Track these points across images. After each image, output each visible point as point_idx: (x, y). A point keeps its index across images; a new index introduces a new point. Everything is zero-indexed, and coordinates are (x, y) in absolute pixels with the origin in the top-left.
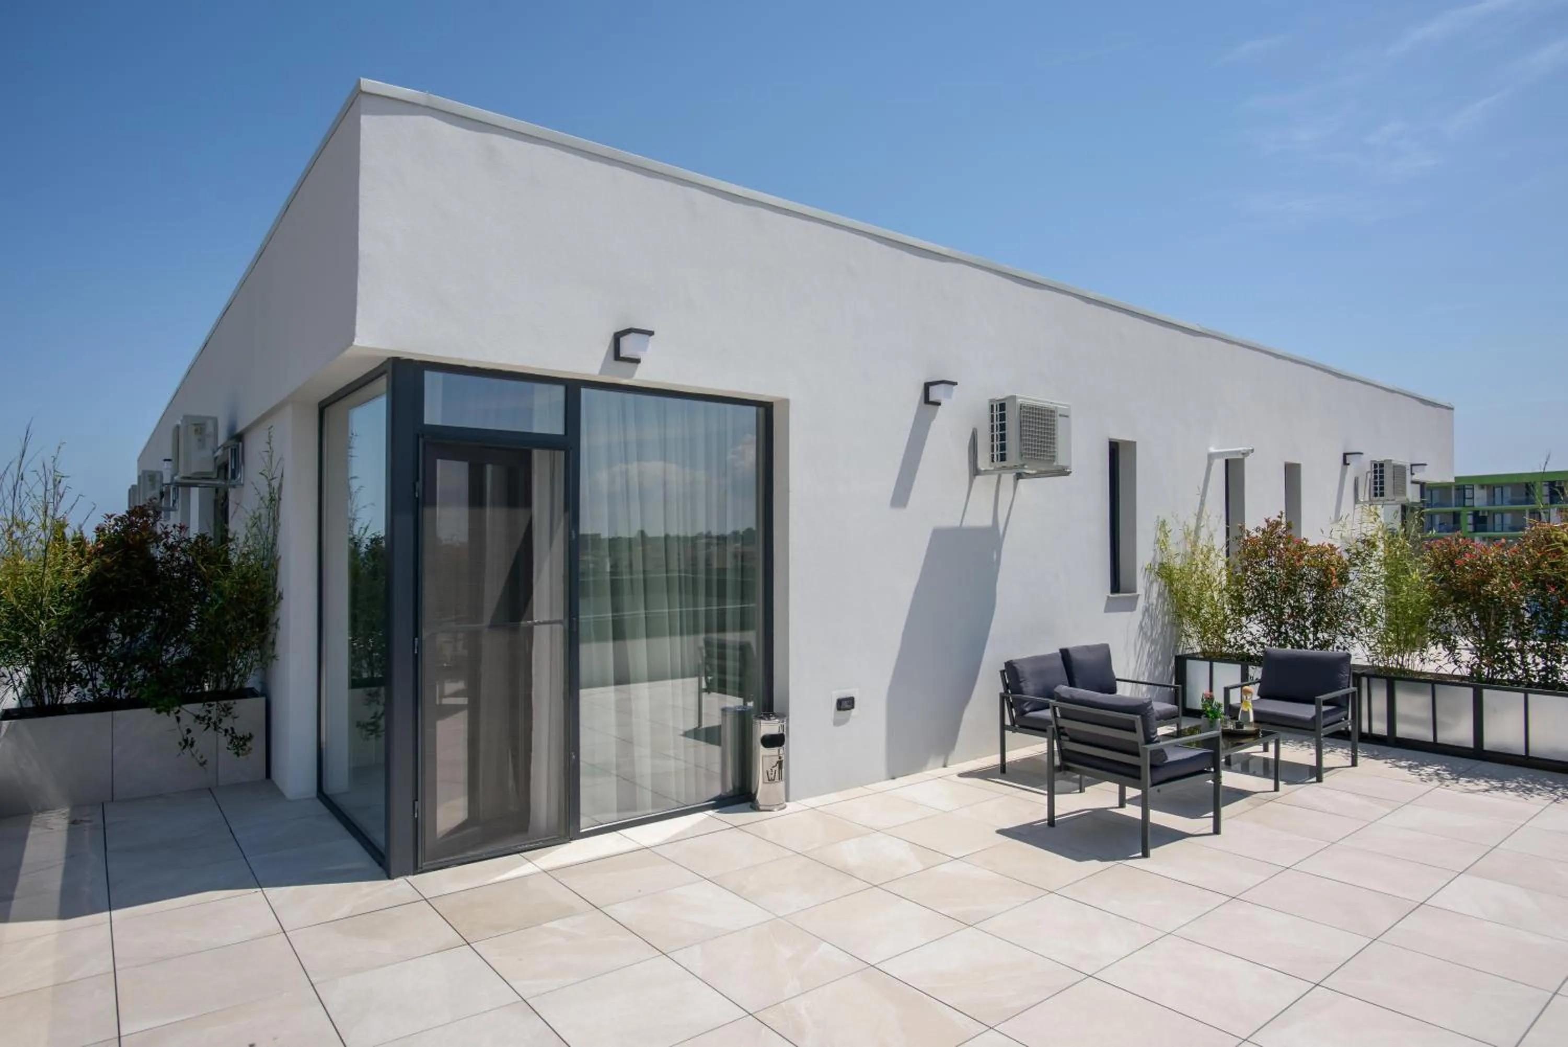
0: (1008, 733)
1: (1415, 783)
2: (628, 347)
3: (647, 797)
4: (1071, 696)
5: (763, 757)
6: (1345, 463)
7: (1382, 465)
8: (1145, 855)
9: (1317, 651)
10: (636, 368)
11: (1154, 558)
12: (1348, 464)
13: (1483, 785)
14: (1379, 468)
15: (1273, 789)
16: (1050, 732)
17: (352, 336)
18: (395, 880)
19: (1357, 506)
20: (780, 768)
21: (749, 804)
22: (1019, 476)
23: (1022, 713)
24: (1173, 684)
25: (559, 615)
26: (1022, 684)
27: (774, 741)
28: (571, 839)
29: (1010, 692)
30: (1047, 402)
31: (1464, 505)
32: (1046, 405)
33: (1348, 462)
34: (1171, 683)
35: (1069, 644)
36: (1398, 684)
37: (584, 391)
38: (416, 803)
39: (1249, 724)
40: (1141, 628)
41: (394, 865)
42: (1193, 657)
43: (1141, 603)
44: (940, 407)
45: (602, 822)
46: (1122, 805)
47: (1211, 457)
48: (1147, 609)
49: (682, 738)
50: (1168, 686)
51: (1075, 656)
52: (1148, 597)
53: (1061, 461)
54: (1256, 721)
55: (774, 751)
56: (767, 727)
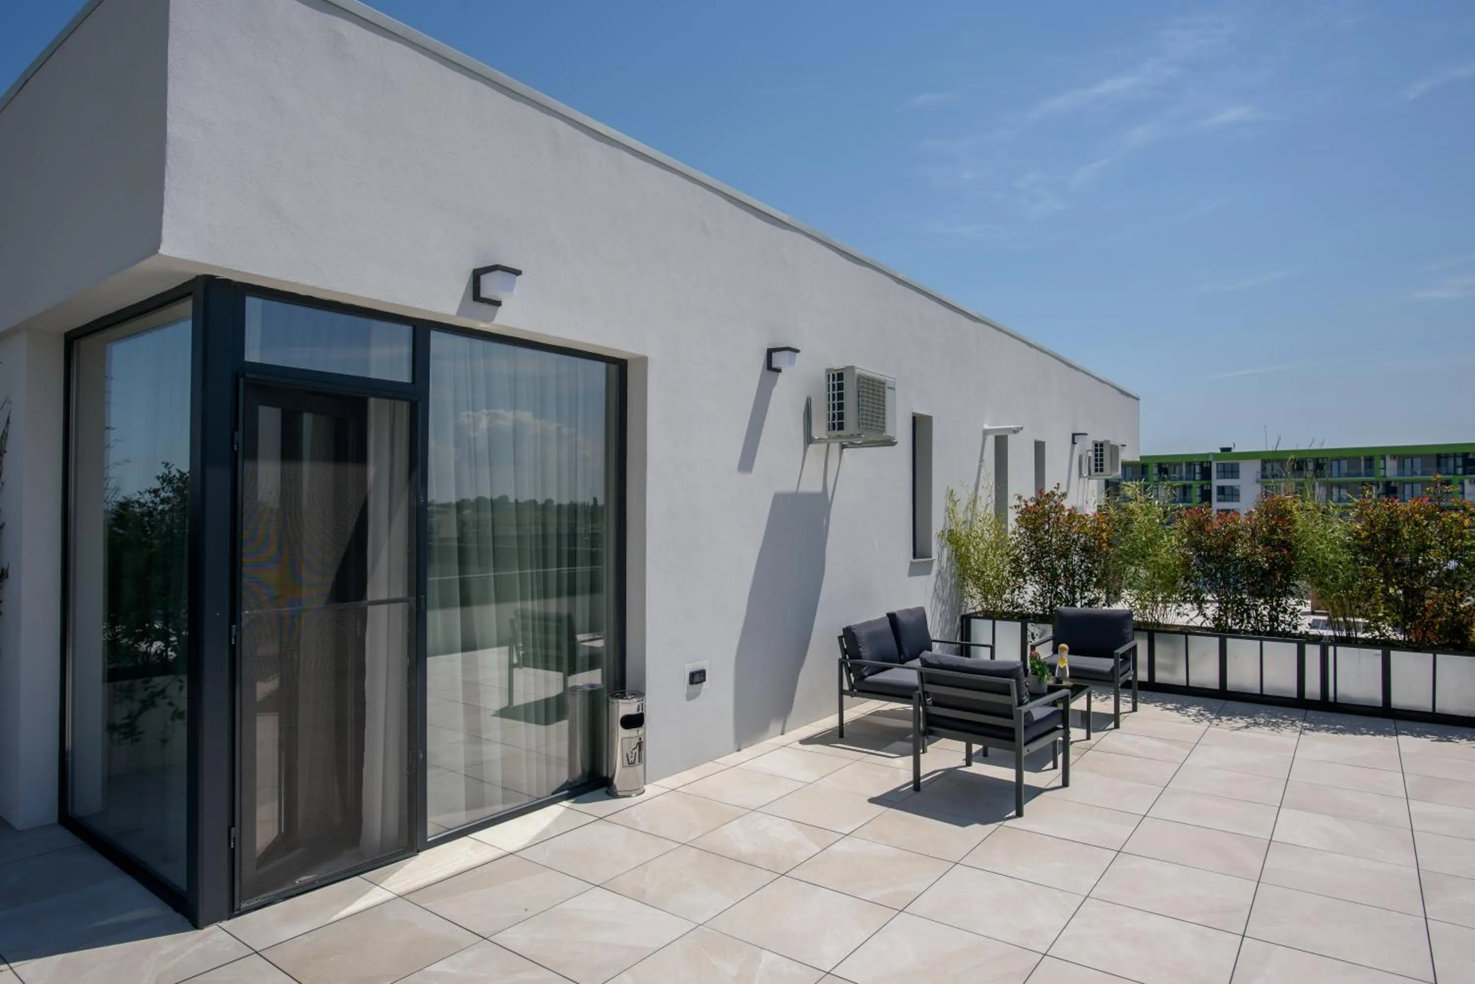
0: (846, 698)
1: (1187, 723)
2: (490, 286)
3: (499, 793)
4: (939, 661)
5: (622, 739)
6: (1074, 443)
7: (1101, 445)
8: (1019, 814)
9: (1086, 608)
10: (497, 310)
11: (945, 525)
12: (1076, 443)
13: (1241, 723)
14: (1099, 447)
15: (1085, 738)
16: (916, 698)
17: (157, 242)
18: (206, 930)
19: (1081, 479)
20: (640, 749)
21: (605, 789)
22: (843, 447)
23: (861, 678)
24: (958, 640)
25: (400, 592)
26: (861, 649)
27: (634, 721)
28: (419, 851)
29: (848, 657)
30: (878, 374)
31: (1194, 479)
32: (877, 377)
33: (1075, 442)
34: (956, 639)
35: (894, 609)
36: (1157, 636)
37: (433, 334)
38: (233, 829)
39: (1066, 680)
40: (935, 590)
41: (203, 911)
42: (975, 616)
43: (935, 567)
44: (780, 374)
45: (450, 827)
46: (968, 764)
47: (986, 433)
48: (939, 573)
49: (498, 719)
50: (953, 643)
51: (902, 619)
52: (940, 562)
53: (889, 432)
54: (1071, 676)
55: (633, 732)
56: (626, 707)
